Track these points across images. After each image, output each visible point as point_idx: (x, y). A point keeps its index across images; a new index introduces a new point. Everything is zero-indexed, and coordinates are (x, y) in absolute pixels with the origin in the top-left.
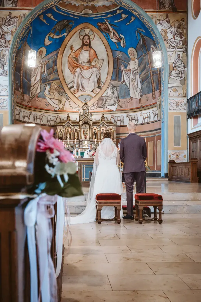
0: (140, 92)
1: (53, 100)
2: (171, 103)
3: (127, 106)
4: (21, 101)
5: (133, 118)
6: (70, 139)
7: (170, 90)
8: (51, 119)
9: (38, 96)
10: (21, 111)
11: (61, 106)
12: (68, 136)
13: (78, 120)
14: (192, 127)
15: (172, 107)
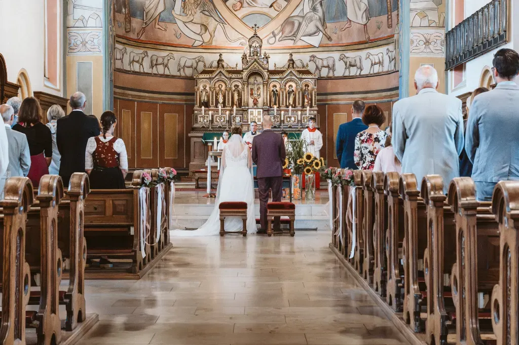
0: (365, 11)
1: (190, 25)
2: (415, 41)
3: (340, 37)
4: (126, 32)
5: (353, 63)
6: (224, 106)
7: (413, 14)
8: (187, 64)
9: (160, 19)
10: (126, 52)
11: (206, 37)
12: (221, 100)
13: (240, 68)
14: (453, 88)
15: (416, 48)
